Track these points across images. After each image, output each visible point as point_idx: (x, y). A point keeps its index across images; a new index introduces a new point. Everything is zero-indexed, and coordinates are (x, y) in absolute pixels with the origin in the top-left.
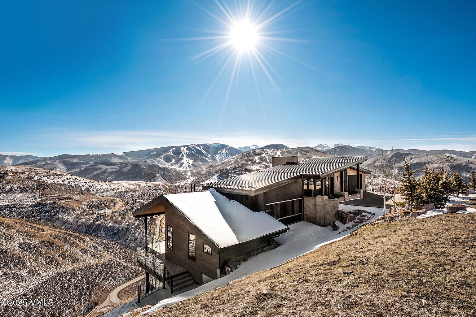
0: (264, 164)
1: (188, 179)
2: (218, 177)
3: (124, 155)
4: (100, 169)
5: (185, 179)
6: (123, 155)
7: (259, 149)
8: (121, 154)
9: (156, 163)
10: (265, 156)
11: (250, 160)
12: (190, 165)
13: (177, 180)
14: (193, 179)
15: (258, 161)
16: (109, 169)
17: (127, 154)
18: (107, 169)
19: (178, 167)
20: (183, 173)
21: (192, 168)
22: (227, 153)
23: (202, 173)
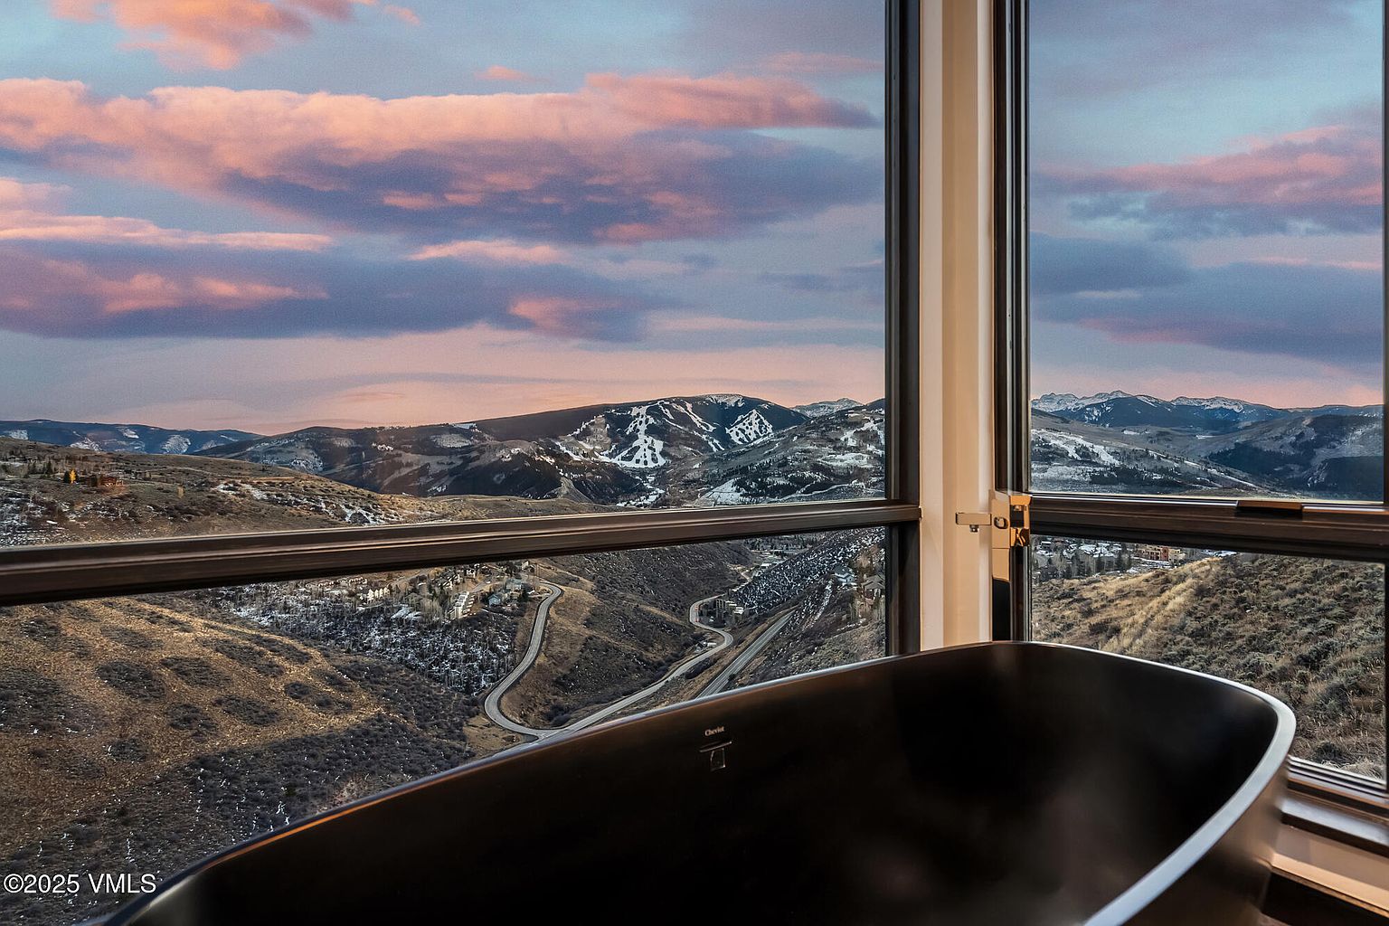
0: (870, 453)
1: (650, 491)
2: (735, 488)
3: (474, 428)
4: (409, 465)
5: (639, 491)
6: (471, 427)
7: (857, 409)
8: (467, 426)
9: (563, 448)
10: (876, 428)
11: (831, 441)
12: (657, 453)
13: (617, 495)
14: (662, 492)
15: (851, 443)
16: (435, 464)
17: (484, 425)
18: (429, 464)
19: (623, 459)
20: (638, 478)
21: (662, 461)
22: (761, 422)
23: (690, 476)
